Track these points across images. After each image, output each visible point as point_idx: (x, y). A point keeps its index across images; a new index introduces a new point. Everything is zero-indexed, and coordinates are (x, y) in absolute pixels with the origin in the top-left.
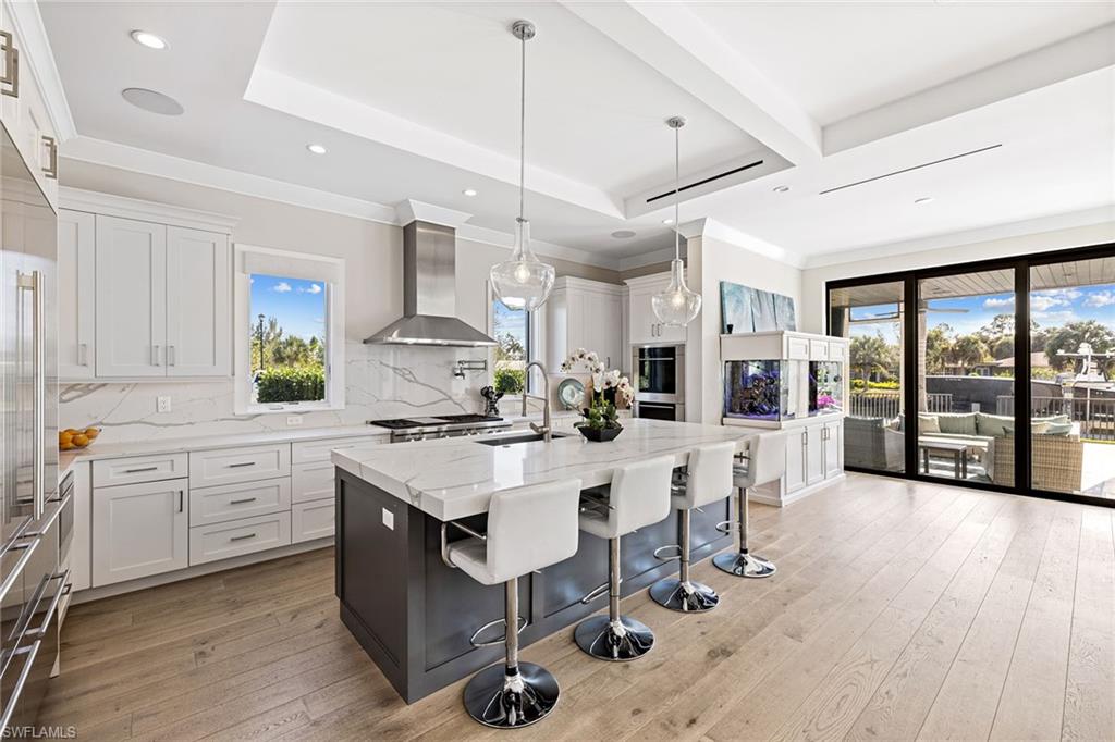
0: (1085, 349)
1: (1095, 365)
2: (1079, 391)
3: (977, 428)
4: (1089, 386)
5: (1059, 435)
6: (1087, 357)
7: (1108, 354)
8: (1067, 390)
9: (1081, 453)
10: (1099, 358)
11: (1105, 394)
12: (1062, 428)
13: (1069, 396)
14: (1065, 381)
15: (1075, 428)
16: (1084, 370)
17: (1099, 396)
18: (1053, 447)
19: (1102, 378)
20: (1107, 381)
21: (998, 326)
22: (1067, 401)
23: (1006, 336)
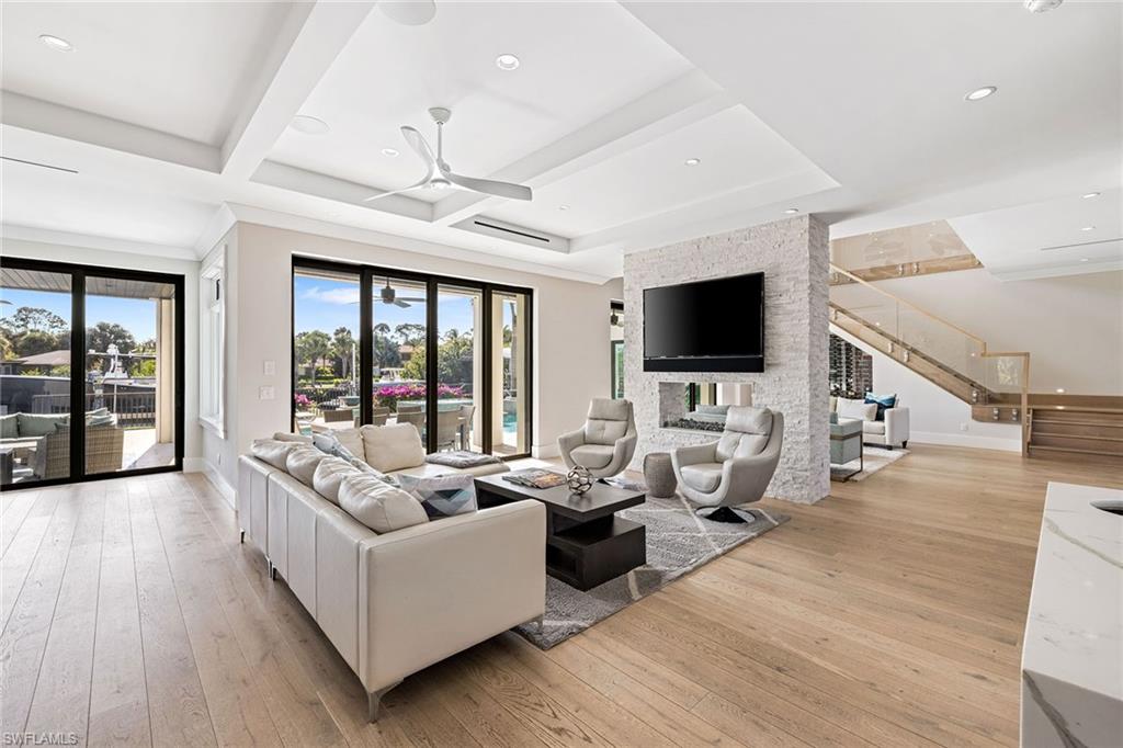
0: (113, 350)
1: (120, 364)
2: (108, 387)
3: (18, 430)
4: (116, 383)
5: (106, 425)
6: (114, 357)
7: (130, 354)
8: (98, 387)
9: (122, 437)
10: (123, 358)
11: (129, 388)
12: (102, 419)
13: (99, 392)
14: (96, 378)
15: (114, 418)
16: (111, 368)
17: (122, 391)
18: (101, 435)
19: (125, 375)
20: (129, 378)
21: (22, 320)
22: (99, 397)
23: (31, 331)
